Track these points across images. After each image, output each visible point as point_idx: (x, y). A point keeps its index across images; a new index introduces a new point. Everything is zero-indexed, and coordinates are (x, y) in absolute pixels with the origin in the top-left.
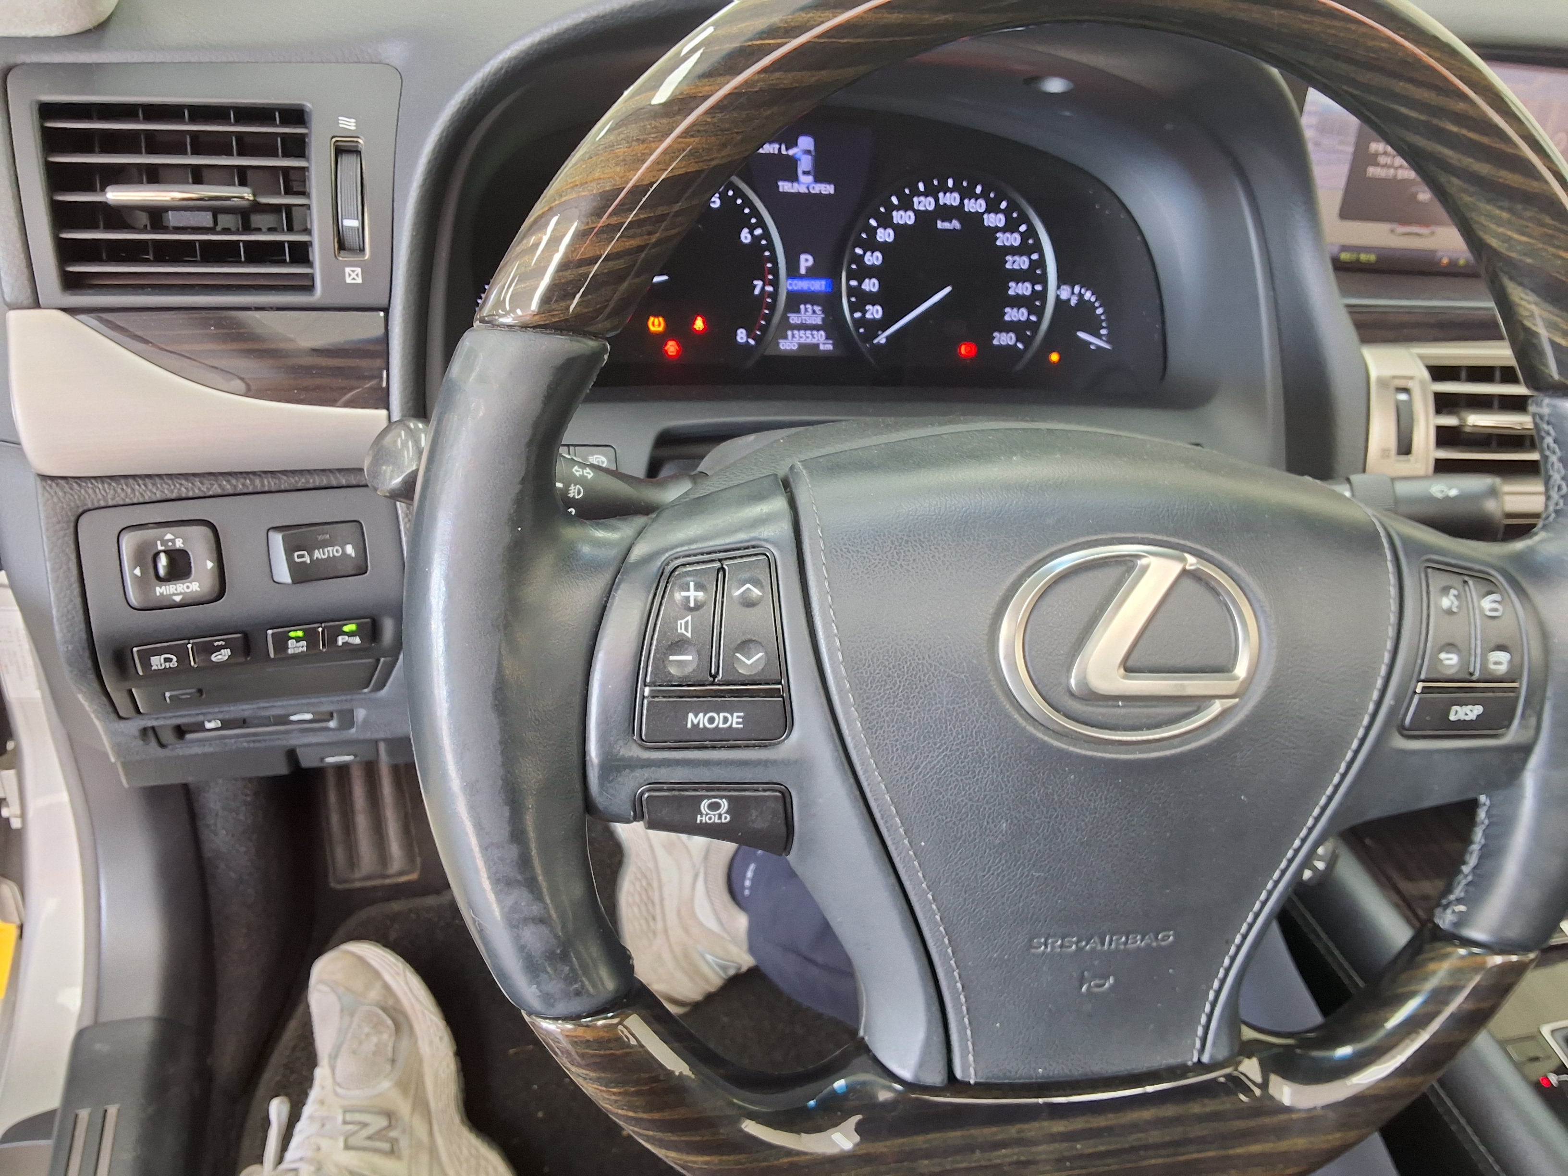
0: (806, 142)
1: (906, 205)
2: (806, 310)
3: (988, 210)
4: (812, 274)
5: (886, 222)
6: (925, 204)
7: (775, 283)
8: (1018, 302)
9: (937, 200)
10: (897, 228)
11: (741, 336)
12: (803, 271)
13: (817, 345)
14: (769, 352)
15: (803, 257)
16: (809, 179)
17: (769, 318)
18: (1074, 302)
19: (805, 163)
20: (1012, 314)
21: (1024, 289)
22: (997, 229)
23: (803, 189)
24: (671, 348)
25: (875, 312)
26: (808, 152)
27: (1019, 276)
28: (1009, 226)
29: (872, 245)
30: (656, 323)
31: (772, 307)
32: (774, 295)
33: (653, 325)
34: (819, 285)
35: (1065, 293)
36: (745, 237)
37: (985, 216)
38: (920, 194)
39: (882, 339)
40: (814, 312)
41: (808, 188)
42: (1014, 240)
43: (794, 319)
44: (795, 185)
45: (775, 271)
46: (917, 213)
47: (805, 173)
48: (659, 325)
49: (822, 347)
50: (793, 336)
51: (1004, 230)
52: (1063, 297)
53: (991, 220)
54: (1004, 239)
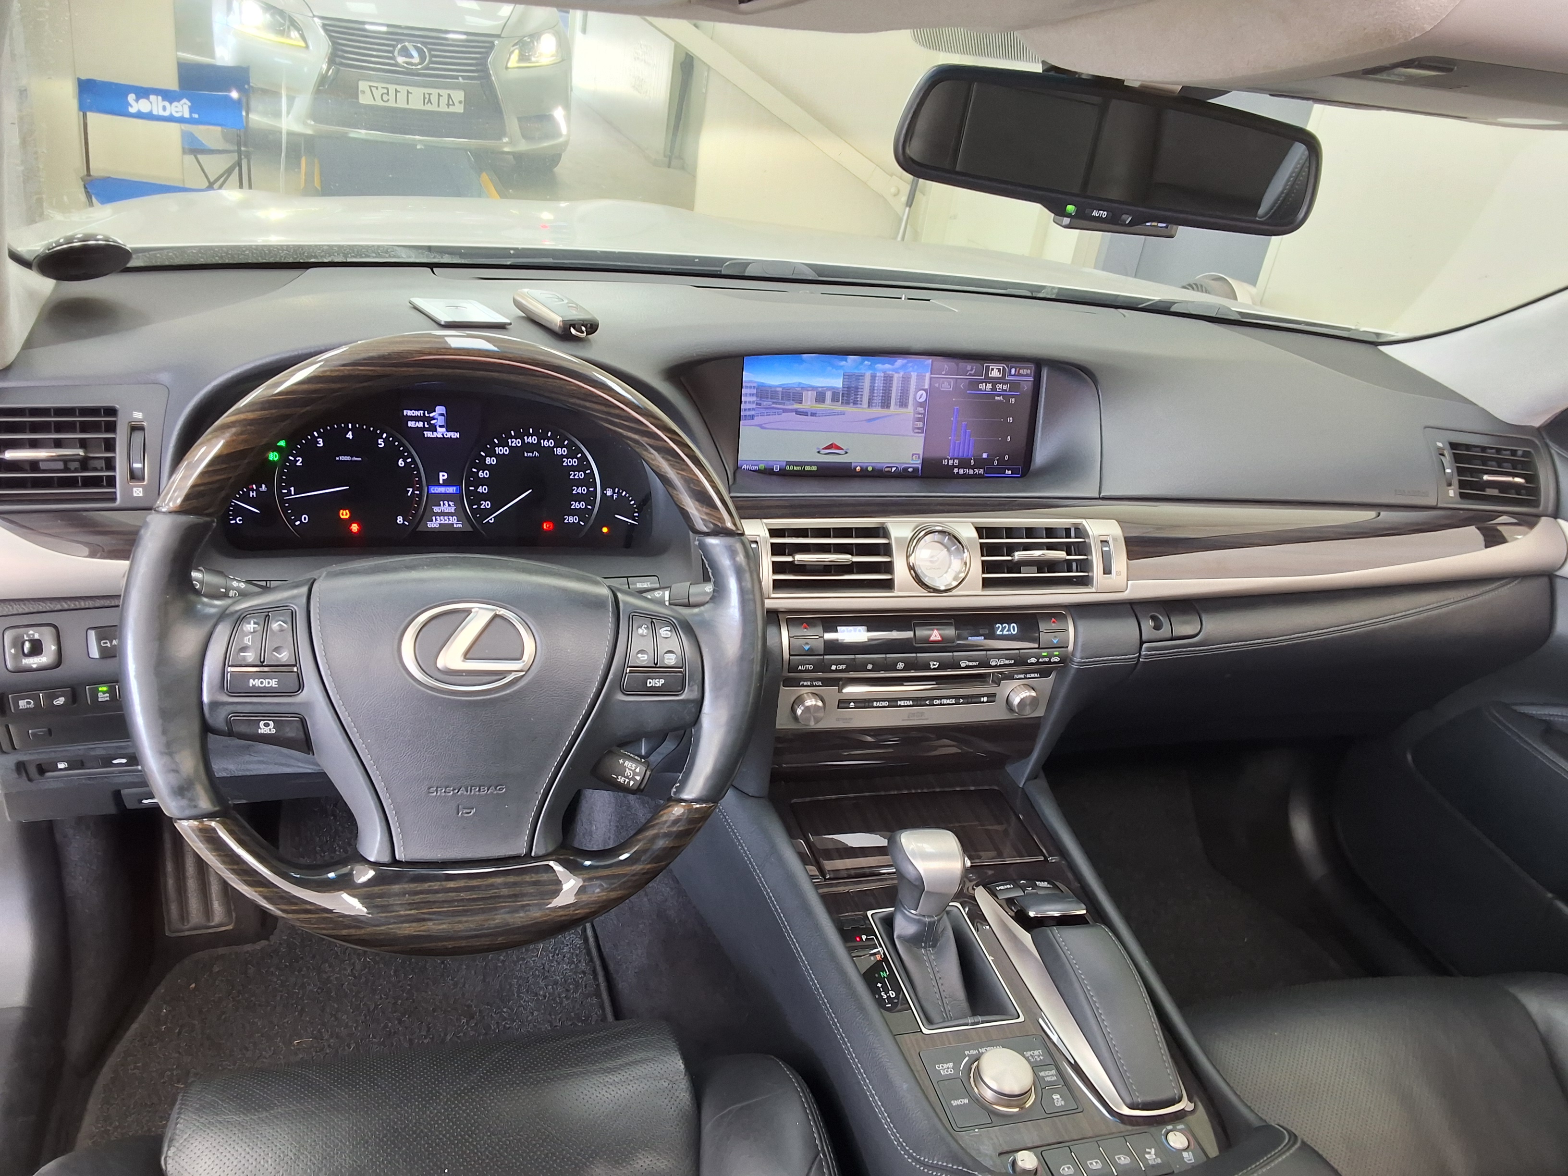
0: (440, 409)
1: (504, 444)
2: (444, 504)
3: (556, 446)
4: (446, 483)
5: (492, 454)
6: (516, 443)
7: (420, 489)
8: (579, 498)
9: (523, 440)
10: (498, 456)
11: (400, 520)
12: (441, 482)
13: (453, 524)
14: (420, 529)
15: (441, 474)
16: (444, 429)
17: (417, 509)
18: (615, 496)
19: (441, 421)
20: (575, 505)
21: (582, 490)
22: (562, 456)
23: (440, 436)
24: (355, 527)
25: (486, 505)
26: (442, 415)
27: (579, 483)
28: (570, 455)
29: (484, 467)
30: (345, 513)
31: (419, 503)
32: (420, 496)
33: (343, 514)
34: (451, 490)
35: (609, 492)
36: (401, 463)
37: (555, 449)
38: (512, 437)
39: (491, 519)
40: (449, 505)
41: (443, 435)
42: (574, 462)
43: (436, 509)
44: (435, 433)
45: (420, 482)
46: (511, 448)
47: (440, 426)
48: (346, 514)
49: (455, 526)
50: (436, 520)
51: (567, 457)
52: (608, 494)
53: (559, 451)
54: (567, 462)
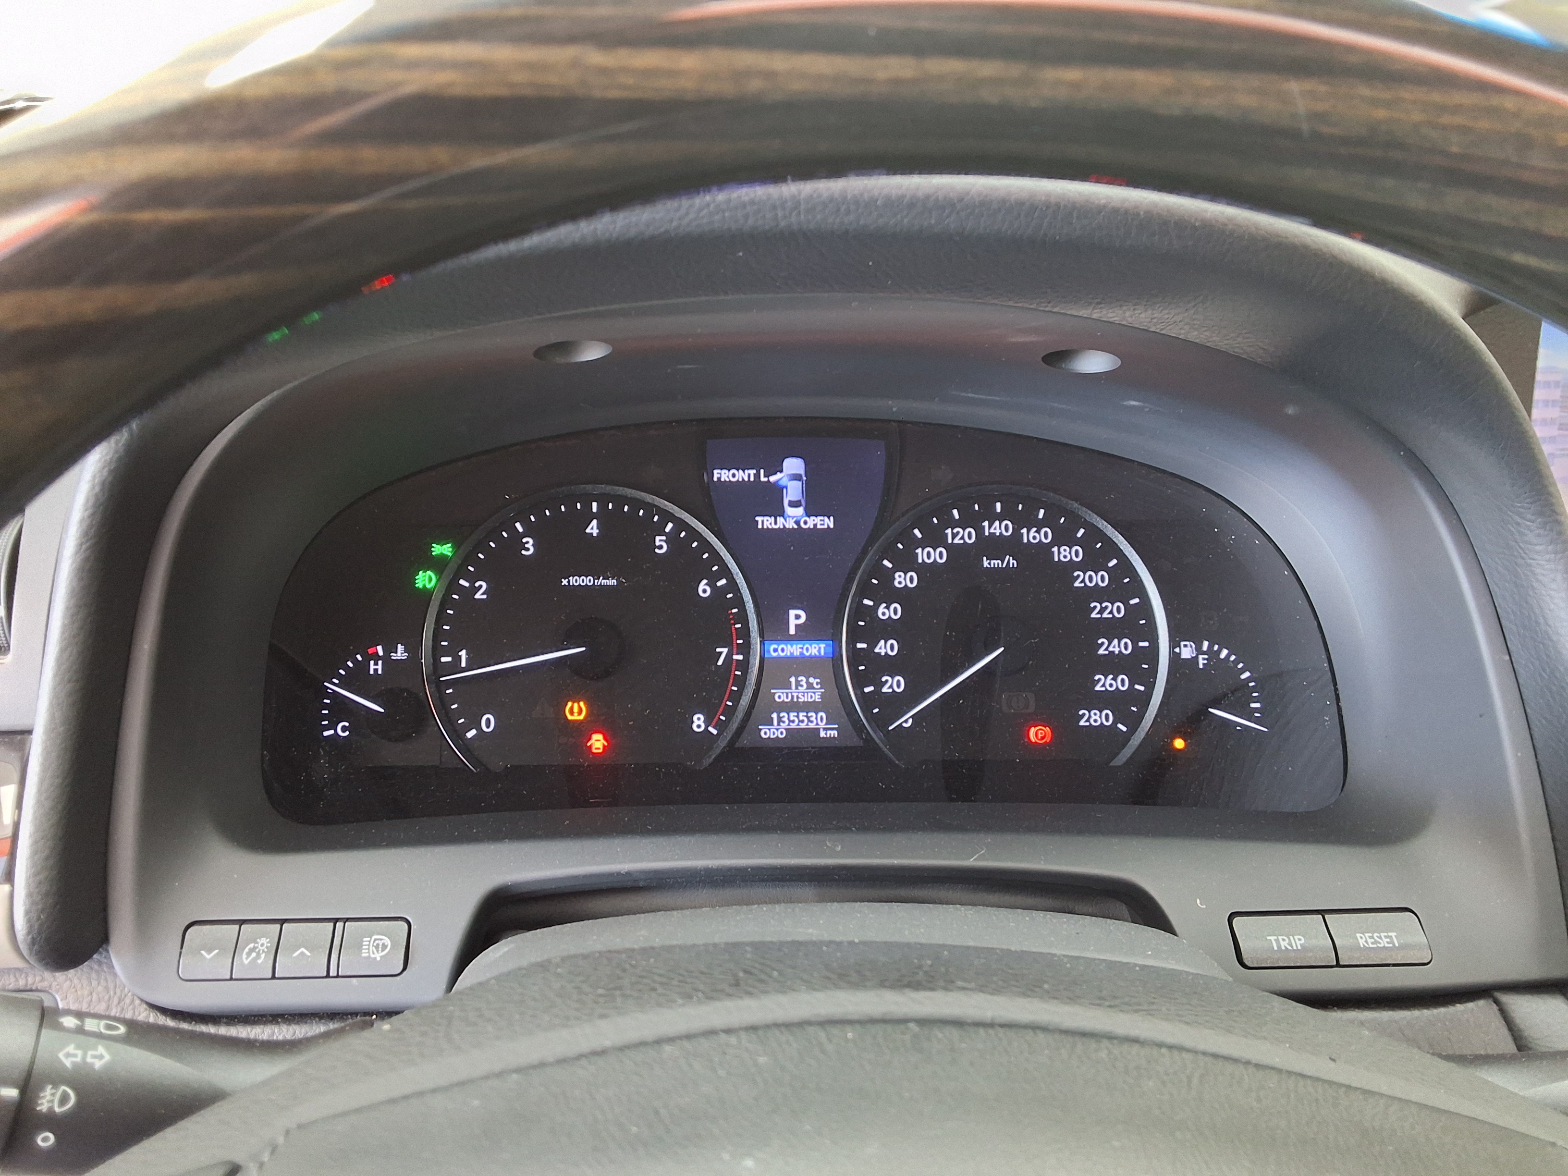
0: (793, 465)
1: (935, 539)
2: (798, 684)
3: (1058, 541)
4: (805, 634)
5: (907, 563)
6: (966, 536)
7: (746, 649)
8: (1113, 665)
9: (979, 530)
10: (924, 570)
11: (698, 722)
12: (792, 631)
13: (817, 730)
14: (745, 741)
15: (792, 613)
16: (800, 511)
17: (736, 697)
18: (1201, 662)
19: (794, 491)
20: (1105, 683)
21: (1121, 646)
22: (1072, 565)
23: (791, 524)
24: (598, 742)
25: (894, 684)
26: (796, 477)
27: (1113, 629)
28: (1092, 562)
29: (890, 595)
30: (576, 709)
31: (741, 682)
32: (744, 666)
33: (572, 712)
34: (817, 649)
35: (1187, 652)
36: (704, 589)
37: (1055, 549)
38: (954, 524)
39: (906, 721)
40: (810, 686)
41: (797, 523)
42: (1100, 579)
43: (780, 696)
44: (780, 520)
45: (745, 633)
46: (950, 548)
47: (794, 504)
48: (580, 713)
49: (822, 734)
50: (780, 720)
51: (1083, 566)
52: (1183, 656)
53: (1064, 554)
54: (1083, 579)
